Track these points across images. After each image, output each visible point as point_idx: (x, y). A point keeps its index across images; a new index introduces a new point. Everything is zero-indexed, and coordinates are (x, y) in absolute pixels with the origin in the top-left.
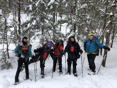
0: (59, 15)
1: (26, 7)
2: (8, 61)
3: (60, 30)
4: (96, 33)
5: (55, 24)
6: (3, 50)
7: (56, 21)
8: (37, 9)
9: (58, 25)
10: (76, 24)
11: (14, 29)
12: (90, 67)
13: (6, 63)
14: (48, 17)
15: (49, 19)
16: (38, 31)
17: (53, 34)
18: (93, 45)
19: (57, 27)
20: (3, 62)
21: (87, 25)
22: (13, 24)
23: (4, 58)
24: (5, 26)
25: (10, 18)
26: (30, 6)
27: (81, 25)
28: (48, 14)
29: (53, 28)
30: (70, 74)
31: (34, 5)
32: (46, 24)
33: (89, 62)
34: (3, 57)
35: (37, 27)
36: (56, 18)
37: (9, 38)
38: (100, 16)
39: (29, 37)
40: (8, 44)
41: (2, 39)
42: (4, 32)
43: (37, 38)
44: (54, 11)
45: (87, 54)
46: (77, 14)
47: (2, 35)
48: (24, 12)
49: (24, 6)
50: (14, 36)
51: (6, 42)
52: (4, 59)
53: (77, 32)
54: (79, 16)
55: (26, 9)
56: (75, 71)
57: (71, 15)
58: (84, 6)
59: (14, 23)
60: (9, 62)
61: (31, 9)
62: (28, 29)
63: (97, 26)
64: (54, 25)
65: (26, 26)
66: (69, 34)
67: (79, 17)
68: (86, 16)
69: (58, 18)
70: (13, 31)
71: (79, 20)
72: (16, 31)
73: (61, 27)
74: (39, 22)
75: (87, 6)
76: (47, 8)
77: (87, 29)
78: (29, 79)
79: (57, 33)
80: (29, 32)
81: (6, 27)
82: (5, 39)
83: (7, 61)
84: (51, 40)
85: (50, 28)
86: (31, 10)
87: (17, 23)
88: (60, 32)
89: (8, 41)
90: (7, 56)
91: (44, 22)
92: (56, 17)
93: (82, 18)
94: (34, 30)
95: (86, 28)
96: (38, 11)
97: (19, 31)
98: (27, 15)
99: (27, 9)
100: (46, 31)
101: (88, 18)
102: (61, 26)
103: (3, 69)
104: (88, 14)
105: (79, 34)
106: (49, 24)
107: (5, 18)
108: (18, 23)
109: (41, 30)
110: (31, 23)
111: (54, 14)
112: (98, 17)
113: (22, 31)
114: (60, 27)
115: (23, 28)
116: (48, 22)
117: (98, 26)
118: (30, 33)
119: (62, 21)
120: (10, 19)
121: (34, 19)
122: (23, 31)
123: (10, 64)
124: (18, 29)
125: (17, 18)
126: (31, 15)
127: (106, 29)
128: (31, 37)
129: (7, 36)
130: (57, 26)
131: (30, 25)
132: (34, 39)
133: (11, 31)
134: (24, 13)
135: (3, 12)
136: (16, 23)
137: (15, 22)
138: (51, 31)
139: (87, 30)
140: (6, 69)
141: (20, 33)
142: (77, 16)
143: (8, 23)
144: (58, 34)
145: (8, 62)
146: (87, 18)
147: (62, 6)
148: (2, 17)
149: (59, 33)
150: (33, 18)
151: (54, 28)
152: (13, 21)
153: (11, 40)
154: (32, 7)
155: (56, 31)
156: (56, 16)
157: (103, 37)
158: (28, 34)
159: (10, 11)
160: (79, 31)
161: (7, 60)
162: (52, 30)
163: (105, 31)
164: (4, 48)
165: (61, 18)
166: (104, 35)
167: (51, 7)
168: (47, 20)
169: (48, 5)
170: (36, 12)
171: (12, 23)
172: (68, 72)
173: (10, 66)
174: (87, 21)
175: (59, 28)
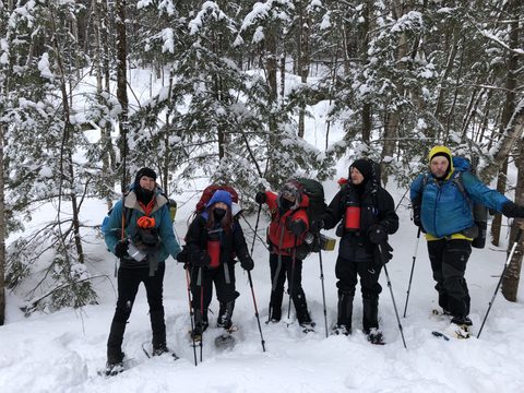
0: (294, 68)
1: (148, 40)
2: (79, 272)
3: (301, 134)
4: (466, 145)
5: (276, 108)
6: (57, 226)
7: (282, 93)
8: (196, 44)
9: (289, 114)
10: (371, 104)
11: (100, 137)
12: (442, 303)
13: (69, 280)
14: (244, 79)
15: (249, 85)
16: (204, 139)
17: (268, 153)
18: (450, 198)
19: (286, 119)
20: (58, 277)
21: (424, 105)
22: (97, 114)
23: (63, 258)
24: (63, 124)
25: (82, 88)
26: (168, 34)
27: (395, 107)
28: (244, 65)
29: (266, 127)
30: (349, 332)
31: (182, 28)
32: (235, 108)
33: (435, 278)
34: (59, 256)
35: (198, 123)
36: (283, 81)
37: (81, 176)
38: (484, 62)
39: (166, 170)
40: (78, 200)
41: (53, 178)
42: (58, 151)
43: (199, 171)
44: (273, 52)
45: (429, 242)
46: (374, 60)
47: (53, 165)
48: (140, 60)
49: (140, 35)
50: (101, 164)
51: (68, 191)
52: (61, 262)
53: (378, 142)
54: (384, 69)
55: (147, 47)
56: (370, 321)
57: (348, 66)
58: (407, 22)
59: (102, 111)
60: (83, 277)
61: (169, 45)
62: (160, 134)
63: (473, 109)
64: (272, 111)
65: (152, 122)
66: (342, 151)
67: (386, 72)
68: (419, 64)
69: (292, 82)
70: (95, 145)
71: (385, 85)
72: (110, 146)
73: (306, 118)
74: (204, 102)
75: (421, 22)
76: (239, 40)
77: (425, 126)
78: (167, 351)
79: (284, 149)
80: (164, 148)
81: (70, 126)
82: (63, 177)
83: (73, 273)
84: (260, 180)
85: (256, 128)
86: (172, 50)
87: (110, 108)
88: (300, 142)
89: (78, 187)
90: (75, 251)
91: (227, 99)
92: (283, 76)
93: (400, 78)
94: (183, 139)
95: (421, 123)
96: (199, 55)
97: (123, 142)
98: (154, 73)
99: (154, 48)
100: (239, 142)
101: (428, 74)
102: (302, 114)
103: (58, 308)
104: (427, 55)
105: (389, 148)
106: (249, 108)
107: (63, 88)
108: (118, 108)
109: (217, 137)
110: (172, 108)
111: (272, 62)
112: (475, 69)
113: (132, 145)
114: (297, 118)
115: (136, 131)
116: (243, 99)
117: (478, 110)
118: (168, 150)
119: (307, 91)
120: (84, 94)
121: (186, 88)
122: (140, 144)
123: (86, 285)
124: (115, 134)
125: (114, 86)
126: (172, 74)
127: (514, 123)
128: (174, 168)
129: (71, 167)
130: (287, 116)
131: (168, 116)
132: (186, 175)
133: (88, 144)
134: (143, 65)
135: (56, 65)
136: (106, 110)
137: (106, 103)
138: (258, 138)
139: (425, 131)
140: (69, 305)
141: (125, 151)
142: (375, 68)
143: (75, 113)
144: (289, 151)
145: (78, 276)
146: (423, 74)
147: (305, 25)
148: (52, 86)
149: (296, 148)
150: (179, 87)
151: (273, 126)
152: (95, 103)
153: (88, 183)
154: (174, 38)
155: (279, 137)
156: (279, 74)
157: (502, 158)
158: (160, 154)
159: (84, 60)
160: (385, 135)
161: (76, 266)
162: (264, 133)
163: (512, 130)
164: (63, 217)
165: (304, 81)
166: (506, 152)
167: (259, 35)
168: (242, 93)
169: (244, 27)
170: (193, 57)
171: (92, 109)
172: (339, 324)
173: (85, 296)
174: (425, 89)
175: (293, 123)
